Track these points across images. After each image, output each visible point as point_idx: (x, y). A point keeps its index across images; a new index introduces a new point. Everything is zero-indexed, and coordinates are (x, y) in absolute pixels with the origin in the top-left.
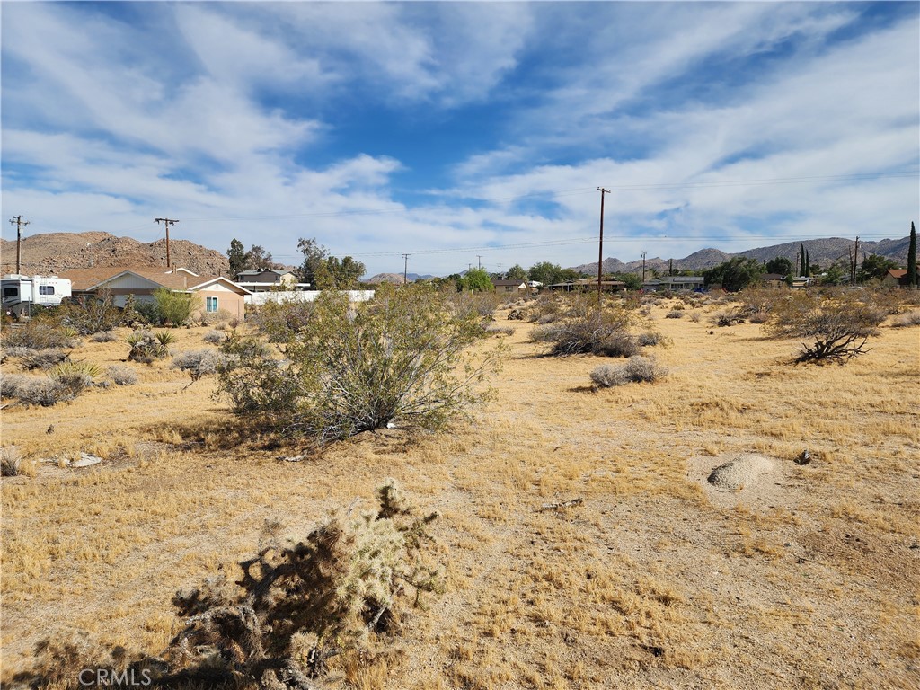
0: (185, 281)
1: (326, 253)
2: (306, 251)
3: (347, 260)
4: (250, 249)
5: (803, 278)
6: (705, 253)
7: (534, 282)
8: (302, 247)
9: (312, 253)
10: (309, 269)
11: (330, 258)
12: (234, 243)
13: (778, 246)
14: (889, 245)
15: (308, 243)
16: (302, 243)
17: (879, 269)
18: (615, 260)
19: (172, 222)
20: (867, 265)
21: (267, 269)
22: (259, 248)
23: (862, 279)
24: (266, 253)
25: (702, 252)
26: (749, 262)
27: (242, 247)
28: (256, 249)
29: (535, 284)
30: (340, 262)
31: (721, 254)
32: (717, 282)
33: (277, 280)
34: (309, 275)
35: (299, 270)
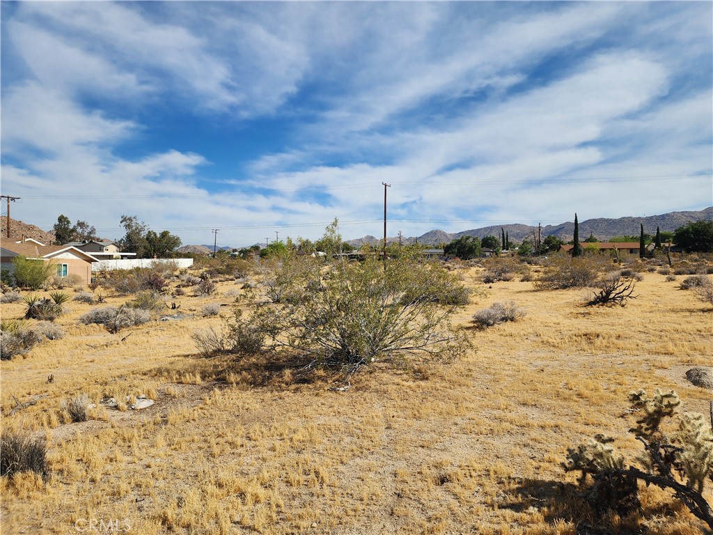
0: (37, 250)
1: (146, 228)
2: (128, 226)
3: (164, 234)
4: (75, 224)
5: (505, 251)
6: (433, 233)
7: (320, 253)
8: (124, 223)
9: (134, 228)
10: (130, 241)
11: (149, 232)
12: (61, 219)
14: (551, 229)
15: (130, 219)
16: (124, 220)
17: (554, 245)
18: (372, 237)
19: (13, 199)
20: (547, 242)
21: (91, 241)
22: (83, 224)
23: (544, 252)
24: (90, 227)
25: (432, 232)
26: (474, 239)
27: (68, 222)
28: (81, 224)
29: (321, 254)
30: (158, 236)
31: (445, 234)
32: (453, 253)
33: (101, 250)
34: (131, 246)
35: (120, 242)
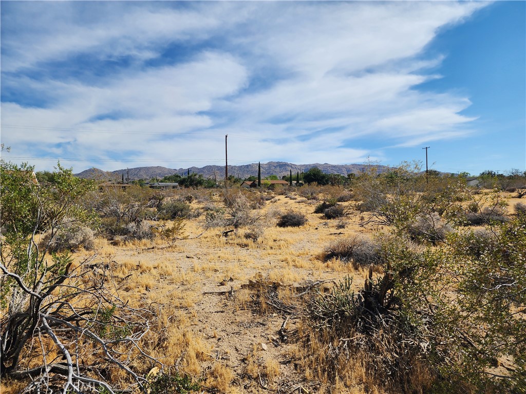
13: (132, 169)
